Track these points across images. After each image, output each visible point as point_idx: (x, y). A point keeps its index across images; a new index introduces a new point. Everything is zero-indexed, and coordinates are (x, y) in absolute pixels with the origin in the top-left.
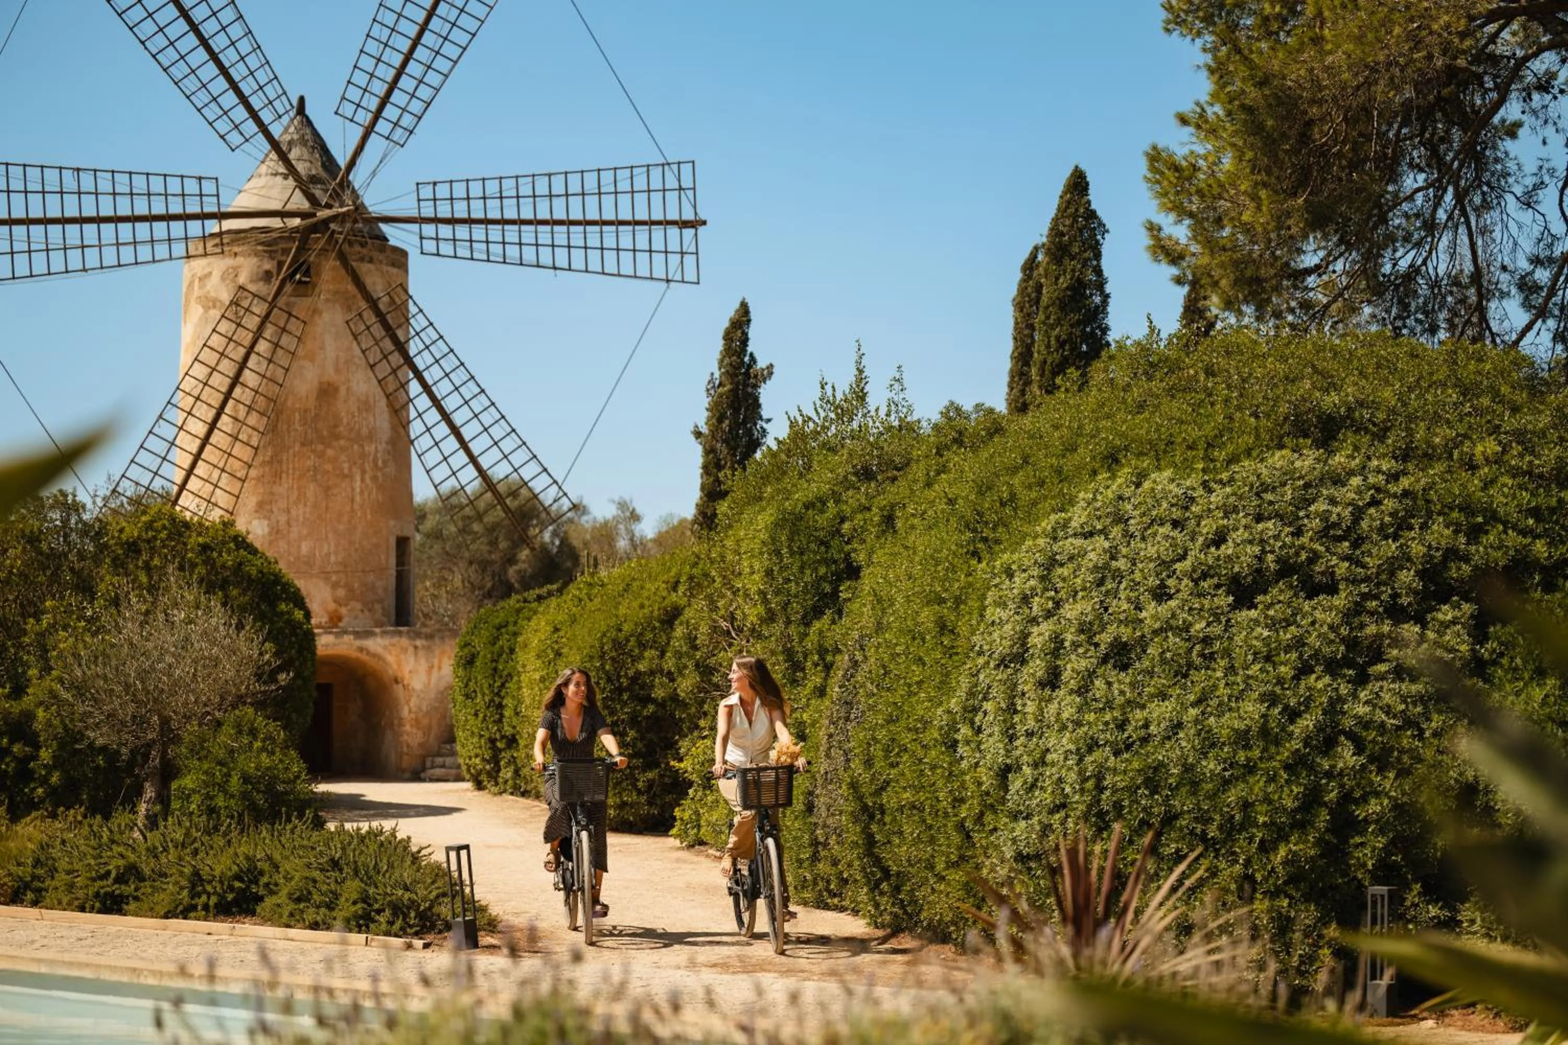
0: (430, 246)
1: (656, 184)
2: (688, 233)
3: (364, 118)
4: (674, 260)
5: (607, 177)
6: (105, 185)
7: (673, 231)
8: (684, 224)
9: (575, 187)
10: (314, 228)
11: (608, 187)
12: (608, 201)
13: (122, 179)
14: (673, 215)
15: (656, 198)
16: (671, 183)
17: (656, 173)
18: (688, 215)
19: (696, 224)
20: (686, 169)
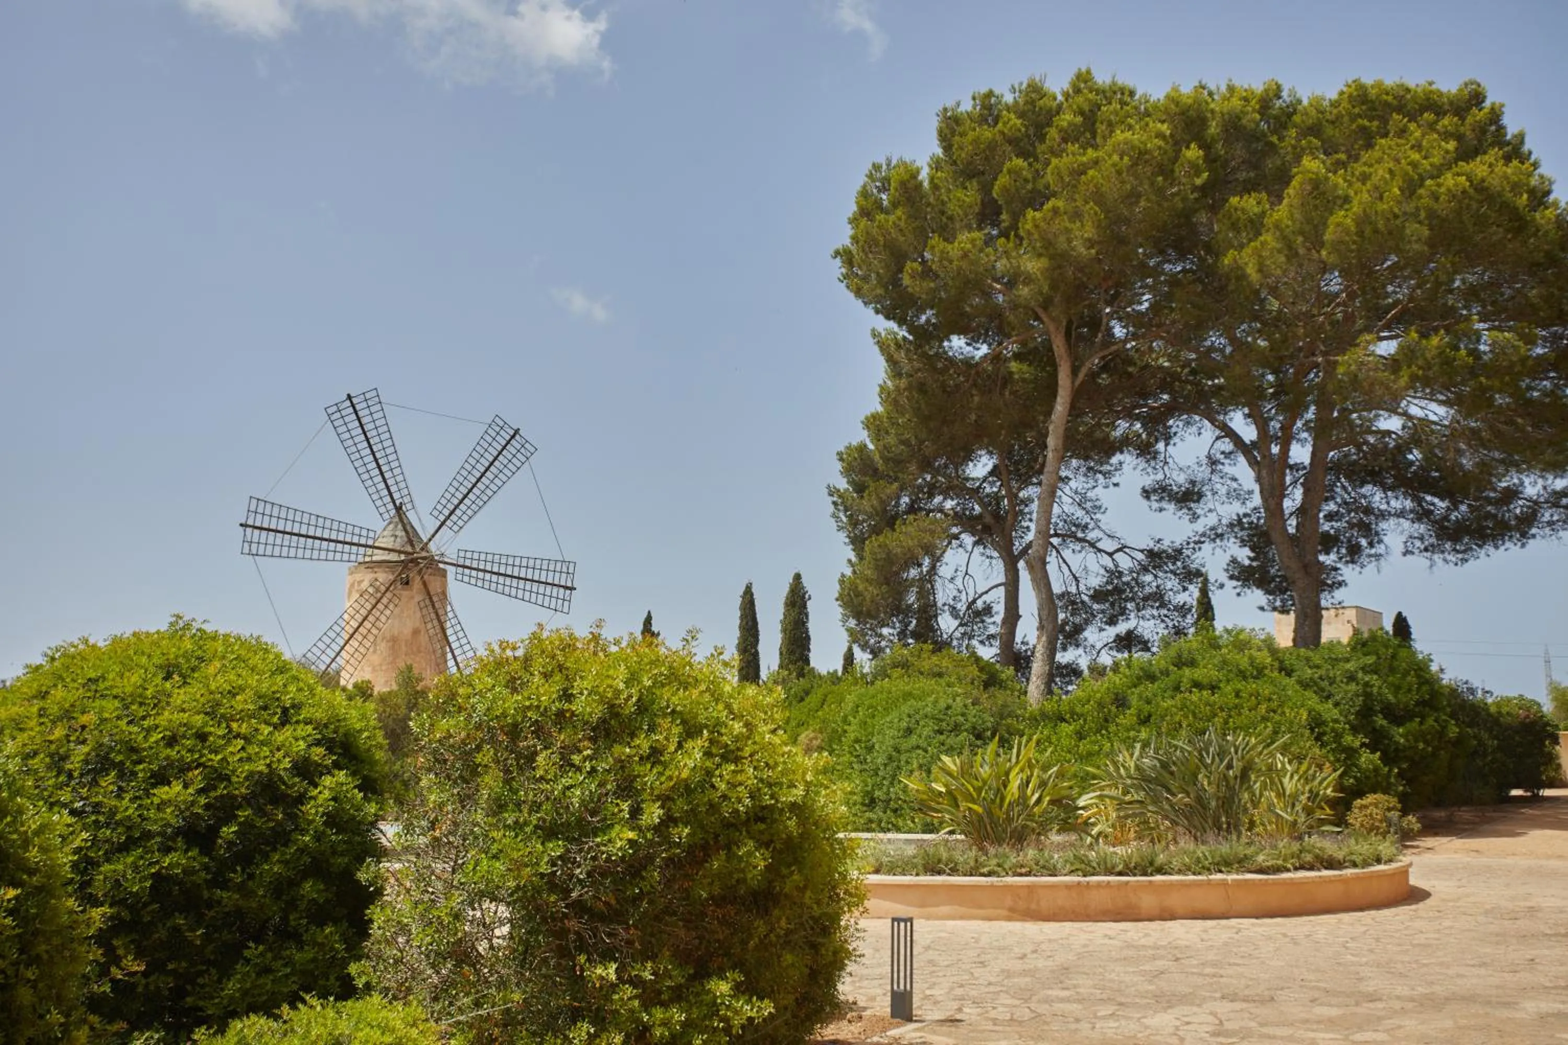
0: (459, 577)
1: (558, 569)
2: (568, 592)
3: (442, 518)
4: (560, 602)
5: (538, 562)
6: (335, 526)
7: (562, 590)
8: (566, 588)
9: (524, 564)
10: (412, 561)
11: (545, 567)
12: (537, 572)
13: (343, 525)
14: (563, 583)
15: (557, 575)
16: (565, 570)
17: (559, 565)
18: (569, 584)
19: (572, 589)
20: (572, 565)
